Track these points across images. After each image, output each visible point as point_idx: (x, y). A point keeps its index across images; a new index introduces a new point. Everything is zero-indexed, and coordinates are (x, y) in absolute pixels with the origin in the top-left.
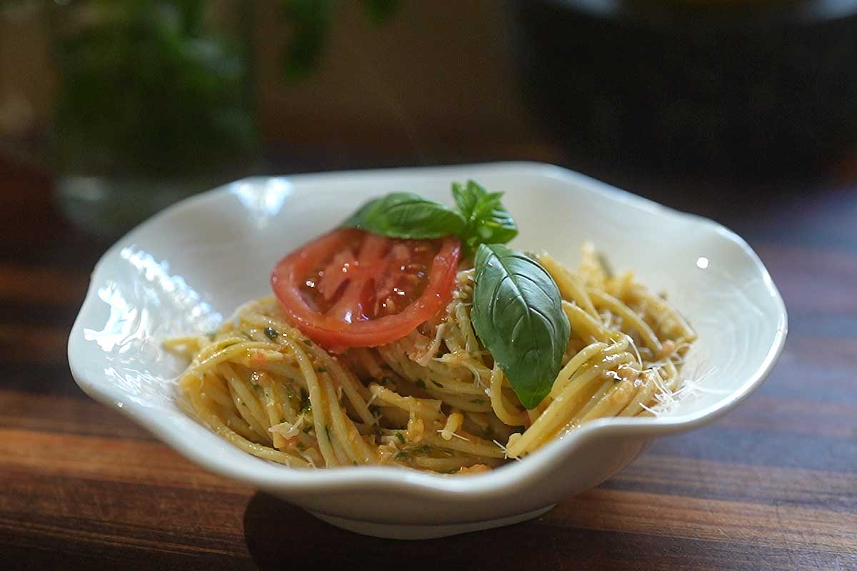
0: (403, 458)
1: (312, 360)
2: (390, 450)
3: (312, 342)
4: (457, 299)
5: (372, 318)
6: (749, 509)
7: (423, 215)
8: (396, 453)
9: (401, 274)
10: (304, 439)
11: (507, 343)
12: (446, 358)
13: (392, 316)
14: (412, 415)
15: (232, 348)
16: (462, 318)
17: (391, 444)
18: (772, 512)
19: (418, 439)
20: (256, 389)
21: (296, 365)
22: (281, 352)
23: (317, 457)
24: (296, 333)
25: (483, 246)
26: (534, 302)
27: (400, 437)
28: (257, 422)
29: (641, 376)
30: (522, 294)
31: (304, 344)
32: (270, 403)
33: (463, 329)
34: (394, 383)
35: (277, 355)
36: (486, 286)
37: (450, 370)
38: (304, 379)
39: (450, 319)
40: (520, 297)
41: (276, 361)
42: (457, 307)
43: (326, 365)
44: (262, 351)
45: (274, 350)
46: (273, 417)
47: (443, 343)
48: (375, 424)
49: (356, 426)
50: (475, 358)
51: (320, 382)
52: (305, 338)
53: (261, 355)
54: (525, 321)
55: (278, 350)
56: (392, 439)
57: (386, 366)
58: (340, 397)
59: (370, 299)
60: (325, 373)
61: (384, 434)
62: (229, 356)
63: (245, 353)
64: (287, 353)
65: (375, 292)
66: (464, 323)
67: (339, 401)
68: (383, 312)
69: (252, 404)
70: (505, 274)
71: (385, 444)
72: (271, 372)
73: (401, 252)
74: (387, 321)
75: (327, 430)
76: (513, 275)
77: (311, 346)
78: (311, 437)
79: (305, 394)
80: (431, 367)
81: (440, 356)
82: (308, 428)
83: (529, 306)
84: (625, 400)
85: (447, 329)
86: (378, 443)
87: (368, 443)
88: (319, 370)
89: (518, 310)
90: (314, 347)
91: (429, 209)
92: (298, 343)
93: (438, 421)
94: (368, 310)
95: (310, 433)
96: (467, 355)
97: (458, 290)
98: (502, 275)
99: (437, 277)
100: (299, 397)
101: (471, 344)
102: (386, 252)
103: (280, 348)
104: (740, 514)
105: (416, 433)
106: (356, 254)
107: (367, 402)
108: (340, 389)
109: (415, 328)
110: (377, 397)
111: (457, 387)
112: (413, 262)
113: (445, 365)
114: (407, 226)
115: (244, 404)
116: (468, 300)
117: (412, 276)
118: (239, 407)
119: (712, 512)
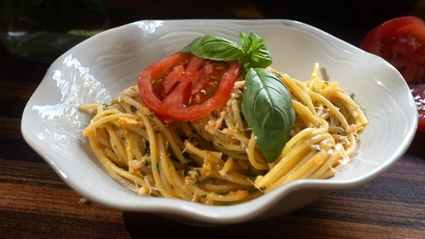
0: (198, 184)
1: (153, 126)
2: (192, 179)
3: (154, 116)
4: (234, 98)
5: (188, 105)
6: (372, 228)
7: (222, 48)
8: (195, 182)
9: (207, 82)
10: (145, 169)
11: (260, 125)
12: (225, 131)
13: (197, 105)
14: (205, 161)
15: (111, 116)
16: (235, 109)
17: (193, 176)
18: (384, 231)
19: (208, 174)
20: (122, 139)
21: (144, 128)
22: (137, 120)
23: (151, 180)
24: (146, 110)
25: (252, 69)
26: (276, 103)
27: (199, 172)
28: (122, 157)
29: (333, 148)
30: (271, 99)
31: (150, 117)
32: (129, 148)
33: (235, 115)
34: (197, 141)
35: (134, 122)
36: (250, 93)
37: (227, 137)
38: (148, 136)
39: (228, 109)
40: (269, 101)
41: (133, 125)
42: (232, 103)
43: (160, 129)
44: (126, 119)
45: (133, 119)
46: (130, 156)
47: (224, 122)
48: (186, 163)
49: (174, 164)
50: (241, 132)
51: (156, 139)
52: (151, 113)
53: (125, 122)
54: (271, 114)
55: (135, 119)
56: (193, 173)
57: (194, 131)
58: (167, 147)
59: (188, 94)
60: (160, 134)
61: (190, 170)
62: (109, 120)
63: (117, 119)
64: (139, 121)
65: (191, 91)
66: (235, 112)
67: (166, 150)
68: (194, 103)
69: (119, 147)
70: (262, 86)
71: (189, 175)
72: (131, 130)
73: (208, 68)
74: (195, 109)
75: (158, 166)
76: (266, 87)
77: (153, 118)
78: (149, 169)
79: (148, 144)
80: (217, 134)
81: (222, 129)
82: (147, 163)
83: (274, 106)
84: (321, 163)
85: (227, 114)
86: (186, 174)
87: (179, 175)
88: (156, 132)
89: (267, 108)
90: (155, 119)
91: (226, 45)
92: (146, 116)
93: (220, 164)
94: (185, 101)
95: (149, 167)
96: (236, 130)
97: (235, 93)
98: (259, 87)
99: (224, 85)
100: (145, 146)
101: (239, 124)
102: (201, 67)
103: (136, 118)
104: (367, 232)
105: (207, 170)
106: (185, 67)
107: (182, 150)
108: (167, 143)
109: (210, 112)
110: (187, 149)
111: (231, 147)
112: (214, 75)
113: (224, 135)
114: (213, 53)
115: (116, 147)
116: (240, 99)
117: (212, 83)
118: (113, 148)
119: (351, 230)
